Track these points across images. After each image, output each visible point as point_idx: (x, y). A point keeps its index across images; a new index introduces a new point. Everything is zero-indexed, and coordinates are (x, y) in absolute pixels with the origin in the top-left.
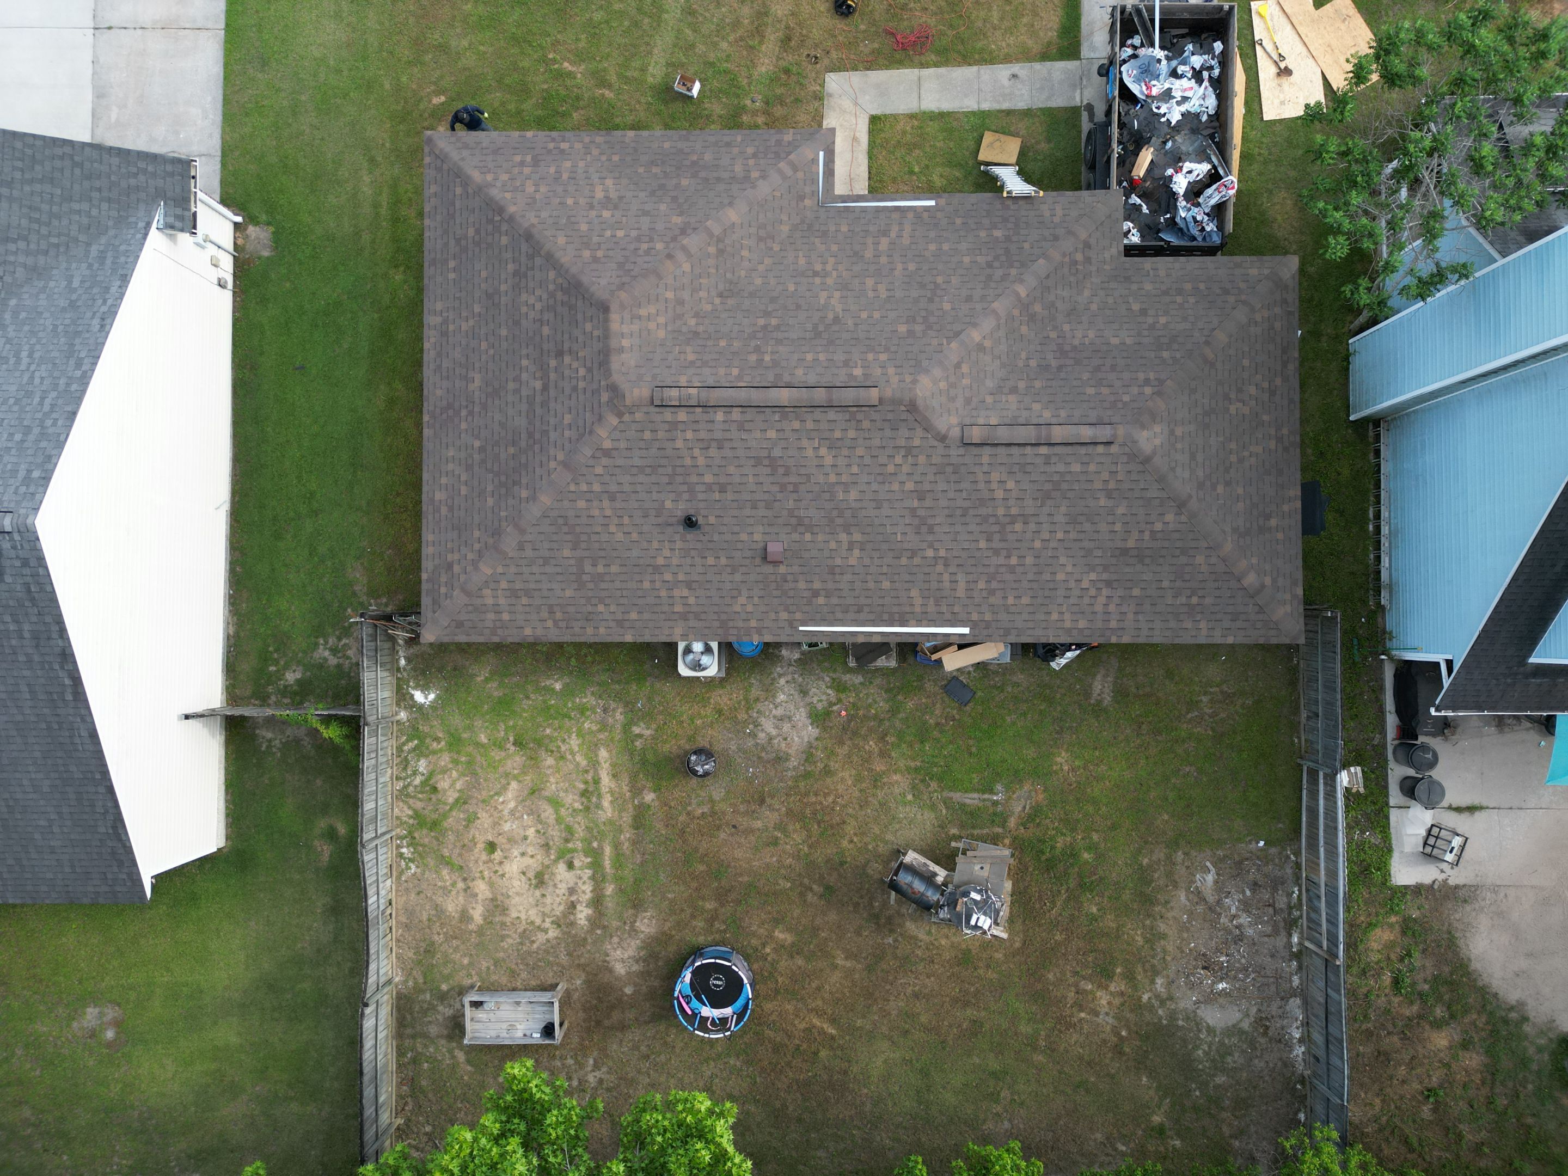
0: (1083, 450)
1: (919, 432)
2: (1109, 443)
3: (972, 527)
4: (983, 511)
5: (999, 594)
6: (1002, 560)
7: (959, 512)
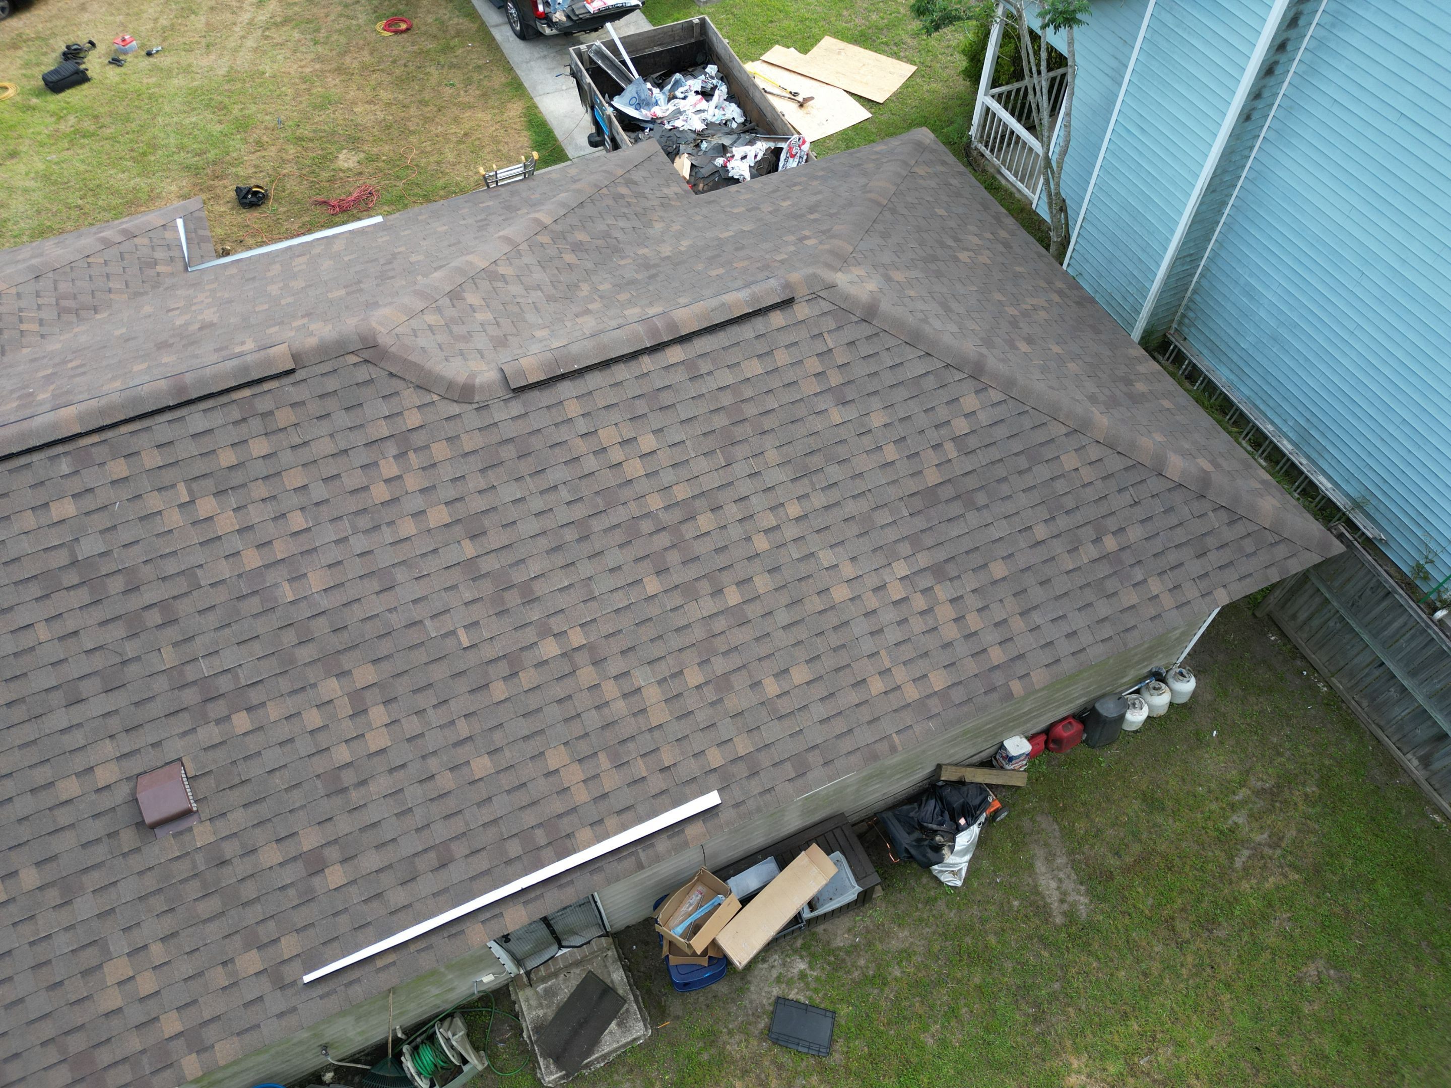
0: (747, 331)
1: (410, 397)
2: (787, 303)
3: (614, 558)
4: (619, 515)
5: (740, 681)
6: (709, 606)
7: (569, 535)
